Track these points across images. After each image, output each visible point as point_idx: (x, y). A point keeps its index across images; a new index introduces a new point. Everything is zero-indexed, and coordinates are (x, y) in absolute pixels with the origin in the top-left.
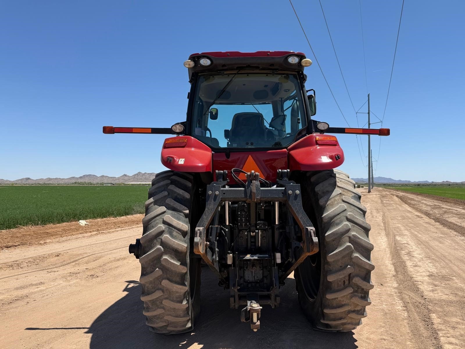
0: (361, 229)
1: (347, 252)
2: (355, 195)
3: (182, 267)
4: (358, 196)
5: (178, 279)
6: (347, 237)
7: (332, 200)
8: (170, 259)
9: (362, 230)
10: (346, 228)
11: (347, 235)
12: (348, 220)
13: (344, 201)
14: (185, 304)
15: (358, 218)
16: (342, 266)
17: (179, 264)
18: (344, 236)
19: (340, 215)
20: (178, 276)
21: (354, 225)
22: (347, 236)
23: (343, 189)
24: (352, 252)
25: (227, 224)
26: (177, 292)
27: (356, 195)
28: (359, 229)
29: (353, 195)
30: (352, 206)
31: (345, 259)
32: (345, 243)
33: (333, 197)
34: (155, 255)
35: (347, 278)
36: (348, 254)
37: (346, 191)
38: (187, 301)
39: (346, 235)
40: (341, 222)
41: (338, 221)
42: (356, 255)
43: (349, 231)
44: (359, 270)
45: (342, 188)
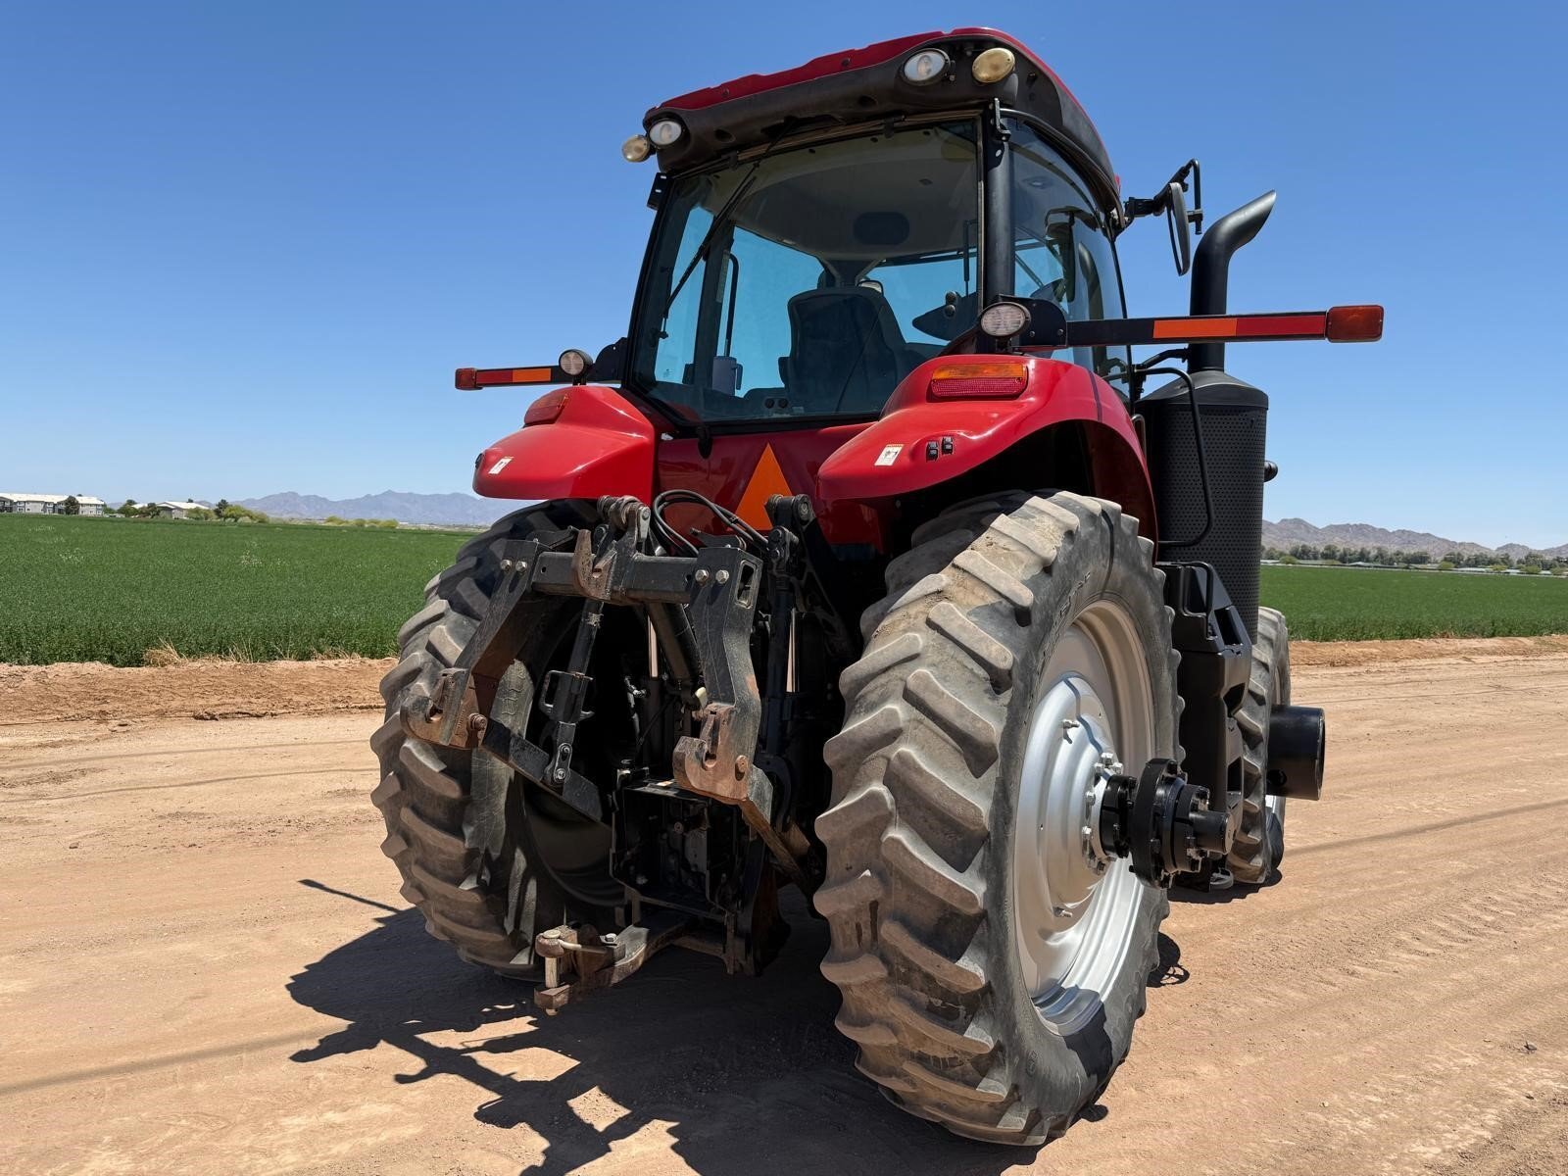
0: (946, 736)
1: (867, 817)
2: (1001, 602)
3: (445, 780)
4: (1009, 606)
5: (440, 814)
6: (881, 759)
7: (897, 616)
8: (419, 751)
9: (947, 742)
10: (885, 726)
11: (885, 754)
12: (909, 696)
13: (930, 623)
14: (466, 889)
15: (943, 693)
16: (851, 868)
17: (437, 770)
18: (875, 754)
19: (891, 672)
20: (439, 805)
21: (922, 717)
22: (883, 757)
23: (966, 575)
24: (886, 821)
25: (654, 673)
26: (441, 851)
27: (1004, 602)
28: (938, 735)
29: (992, 599)
30: (950, 645)
31: (863, 840)
32: (870, 780)
33: (905, 602)
34: (390, 735)
35: (866, 917)
36: (870, 824)
37: (969, 583)
38: (478, 883)
39: (880, 752)
40: (884, 699)
41: (873, 697)
42: (898, 833)
43: (895, 738)
44: (909, 898)
45: (965, 571)
